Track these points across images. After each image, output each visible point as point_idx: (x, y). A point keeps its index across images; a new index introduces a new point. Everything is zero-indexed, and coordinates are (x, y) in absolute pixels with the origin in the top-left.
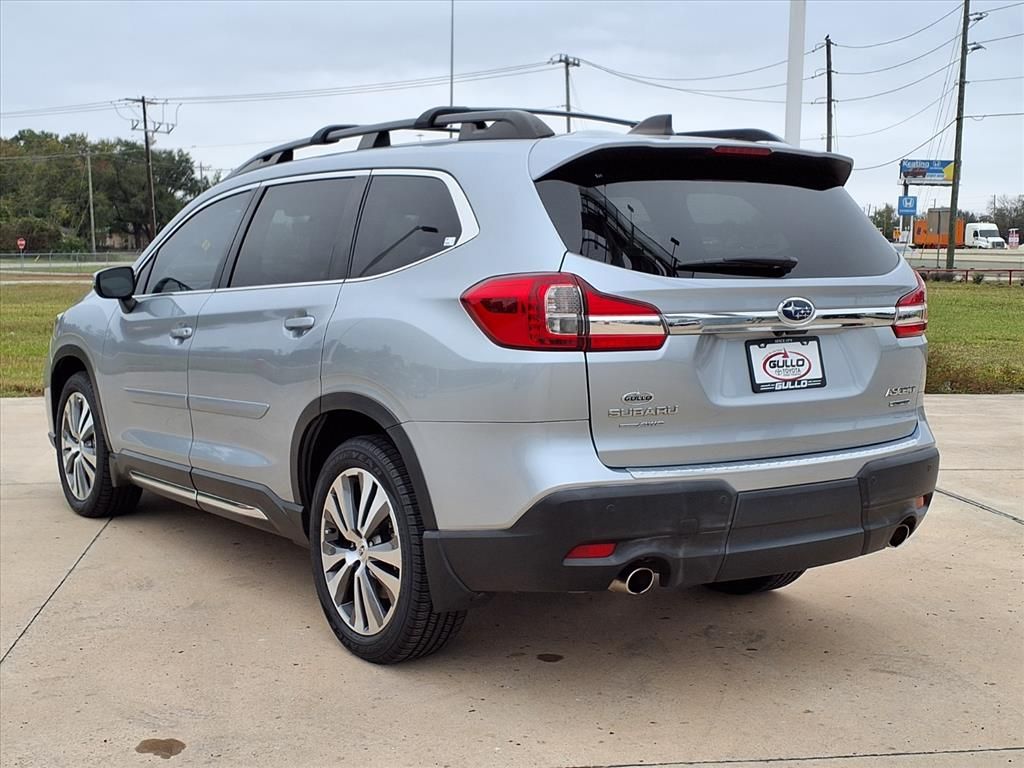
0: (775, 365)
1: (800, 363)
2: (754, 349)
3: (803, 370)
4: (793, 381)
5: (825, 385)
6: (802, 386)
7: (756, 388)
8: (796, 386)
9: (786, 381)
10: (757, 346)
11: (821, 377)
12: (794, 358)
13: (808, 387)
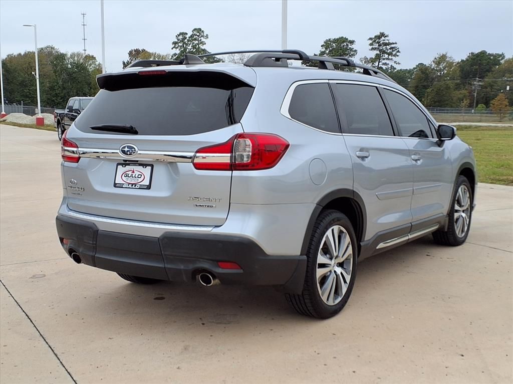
0: (127, 176)
1: (140, 176)
2: (120, 167)
3: (140, 180)
4: (132, 184)
5: (150, 189)
6: (136, 187)
7: (115, 185)
8: (133, 187)
9: (129, 184)
10: (121, 166)
11: (148, 184)
12: (137, 173)
13: (139, 188)
